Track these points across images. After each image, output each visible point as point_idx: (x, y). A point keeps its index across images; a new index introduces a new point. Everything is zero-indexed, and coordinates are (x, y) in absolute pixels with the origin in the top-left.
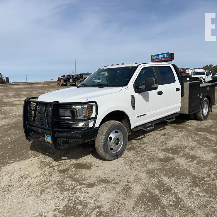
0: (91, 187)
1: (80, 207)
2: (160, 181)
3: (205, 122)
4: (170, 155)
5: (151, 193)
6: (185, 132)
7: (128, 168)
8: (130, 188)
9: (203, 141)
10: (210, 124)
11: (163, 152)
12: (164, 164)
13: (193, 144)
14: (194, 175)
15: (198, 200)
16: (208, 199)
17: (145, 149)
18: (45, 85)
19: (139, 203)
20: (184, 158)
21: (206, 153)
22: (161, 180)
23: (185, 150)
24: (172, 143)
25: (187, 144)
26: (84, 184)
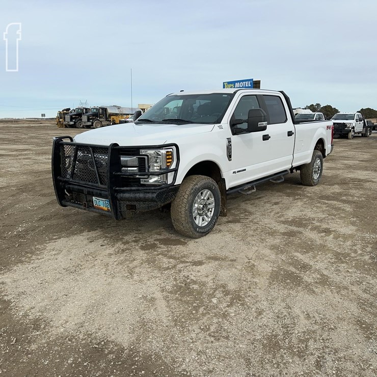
0: (199, 265)
1: (196, 287)
2: (292, 258)
3: (330, 188)
4: (295, 229)
5: (285, 270)
6: (305, 200)
7: (241, 243)
8: (254, 265)
9: (334, 212)
10: (337, 191)
11: (283, 225)
12: (289, 238)
13: (322, 216)
14: (335, 251)
15: (348, 276)
16: (361, 275)
17: (255, 221)
18: (33, 125)
19: (273, 281)
20: (315, 232)
21: (343, 225)
22: (294, 257)
23: (314, 222)
24: (291, 214)
25: (313, 216)
26: (187, 262)
